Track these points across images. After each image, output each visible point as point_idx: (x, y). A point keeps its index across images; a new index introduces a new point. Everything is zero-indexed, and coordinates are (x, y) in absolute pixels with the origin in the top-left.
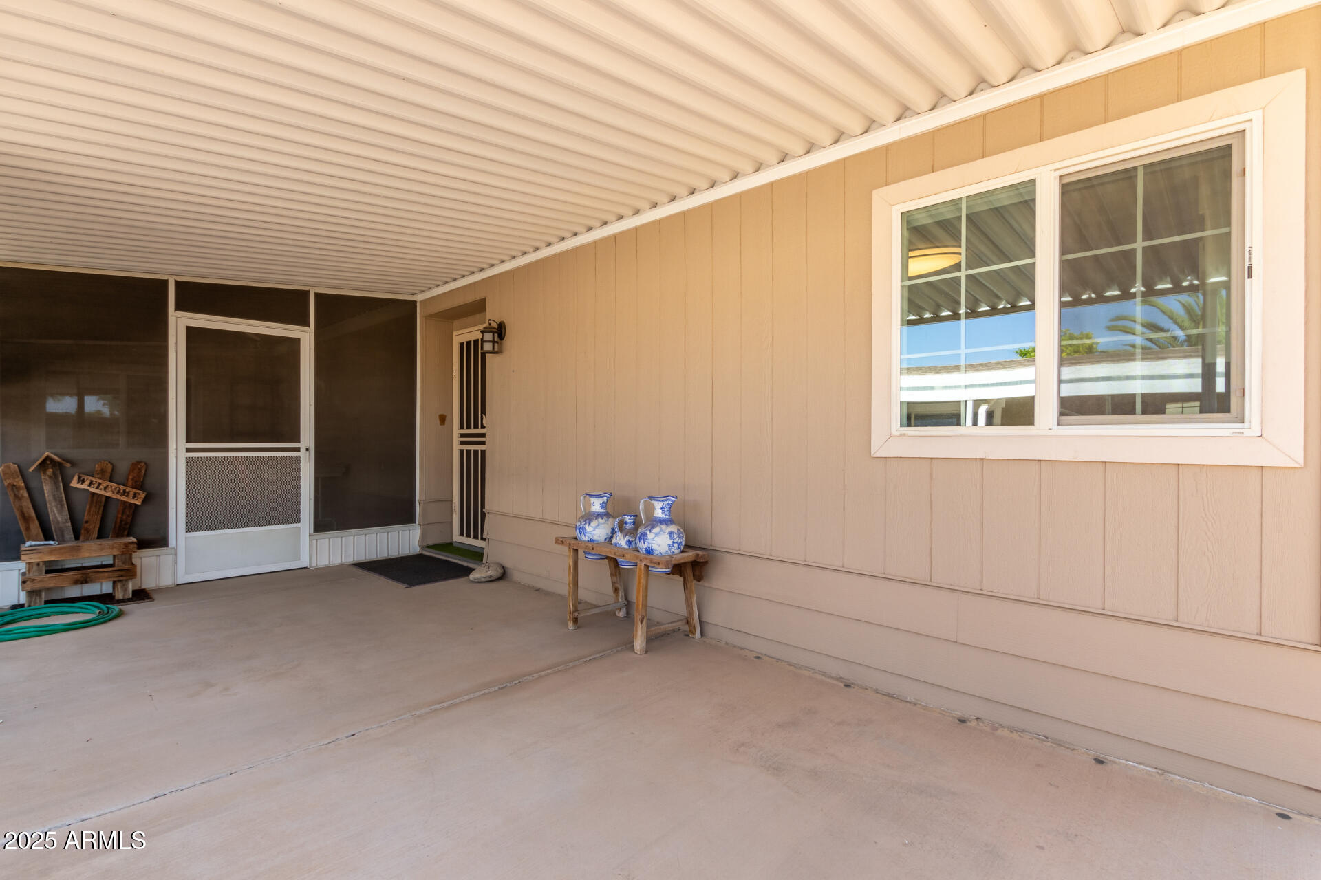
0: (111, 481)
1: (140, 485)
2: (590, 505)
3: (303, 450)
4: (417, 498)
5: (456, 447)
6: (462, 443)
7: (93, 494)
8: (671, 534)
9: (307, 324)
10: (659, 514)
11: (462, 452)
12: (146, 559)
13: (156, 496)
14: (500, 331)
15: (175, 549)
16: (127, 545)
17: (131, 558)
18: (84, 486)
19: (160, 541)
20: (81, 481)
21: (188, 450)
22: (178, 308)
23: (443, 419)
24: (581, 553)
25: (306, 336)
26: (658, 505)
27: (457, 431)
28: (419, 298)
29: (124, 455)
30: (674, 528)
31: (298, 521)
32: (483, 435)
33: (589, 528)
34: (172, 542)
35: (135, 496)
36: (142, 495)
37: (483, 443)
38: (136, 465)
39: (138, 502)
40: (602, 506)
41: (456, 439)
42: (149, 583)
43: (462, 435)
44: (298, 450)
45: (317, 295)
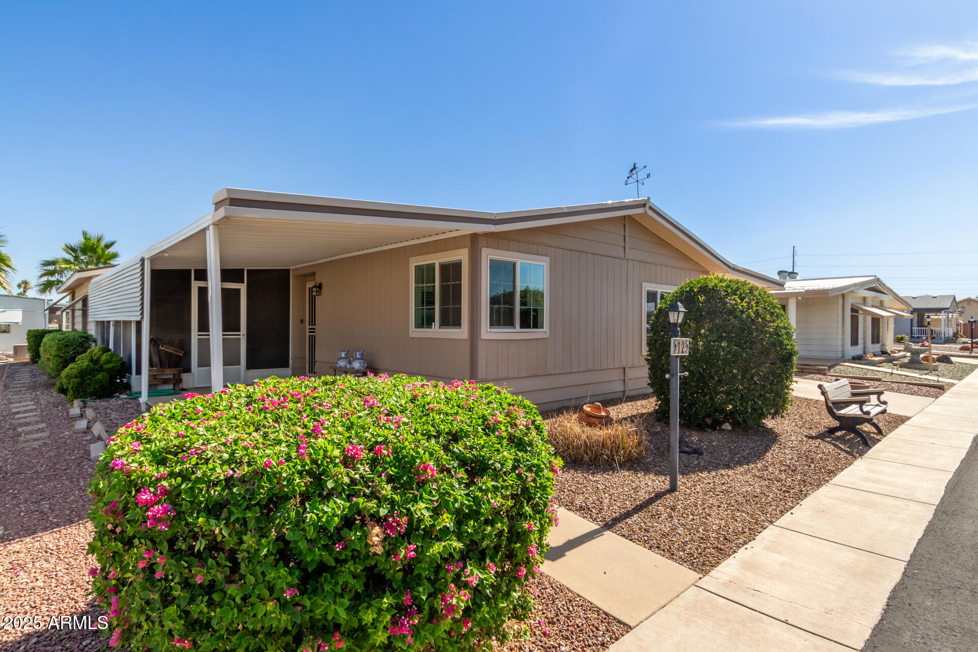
0: (172, 346)
1: (182, 348)
2: (341, 354)
3: (242, 335)
4: (290, 357)
5: (308, 334)
6: (310, 332)
7: (167, 352)
8: (360, 363)
9: (243, 282)
10: (358, 356)
11: (309, 336)
12: (184, 376)
13: (188, 353)
14: (320, 287)
15: (194, 374)
16: (179, 370)
17: (180, 376)
18: (164, 349)
19: (188, 370)
20: (163, 347)
21: (199, 335)
22: (196, 279)
23: (302, 321)
24: (337, 371)
25: (243, 288)
26: (358, 353)
27: (308, 327)
28: (291, 268)
29: (177, 337)
30: (362, 361)
31: (239, 364)
32: (314, 329)
33: (339, 362)
34: (193, 370)
35: (181, 352)
36: (183, 352)
37: (314, 332)
38: (181, 341)
39: (181, 355)
40: (345, 355)
41: (307, 330)
42: (184, 385)
43: (310, 329)
44: (240, 335)
45: (248, 270)
